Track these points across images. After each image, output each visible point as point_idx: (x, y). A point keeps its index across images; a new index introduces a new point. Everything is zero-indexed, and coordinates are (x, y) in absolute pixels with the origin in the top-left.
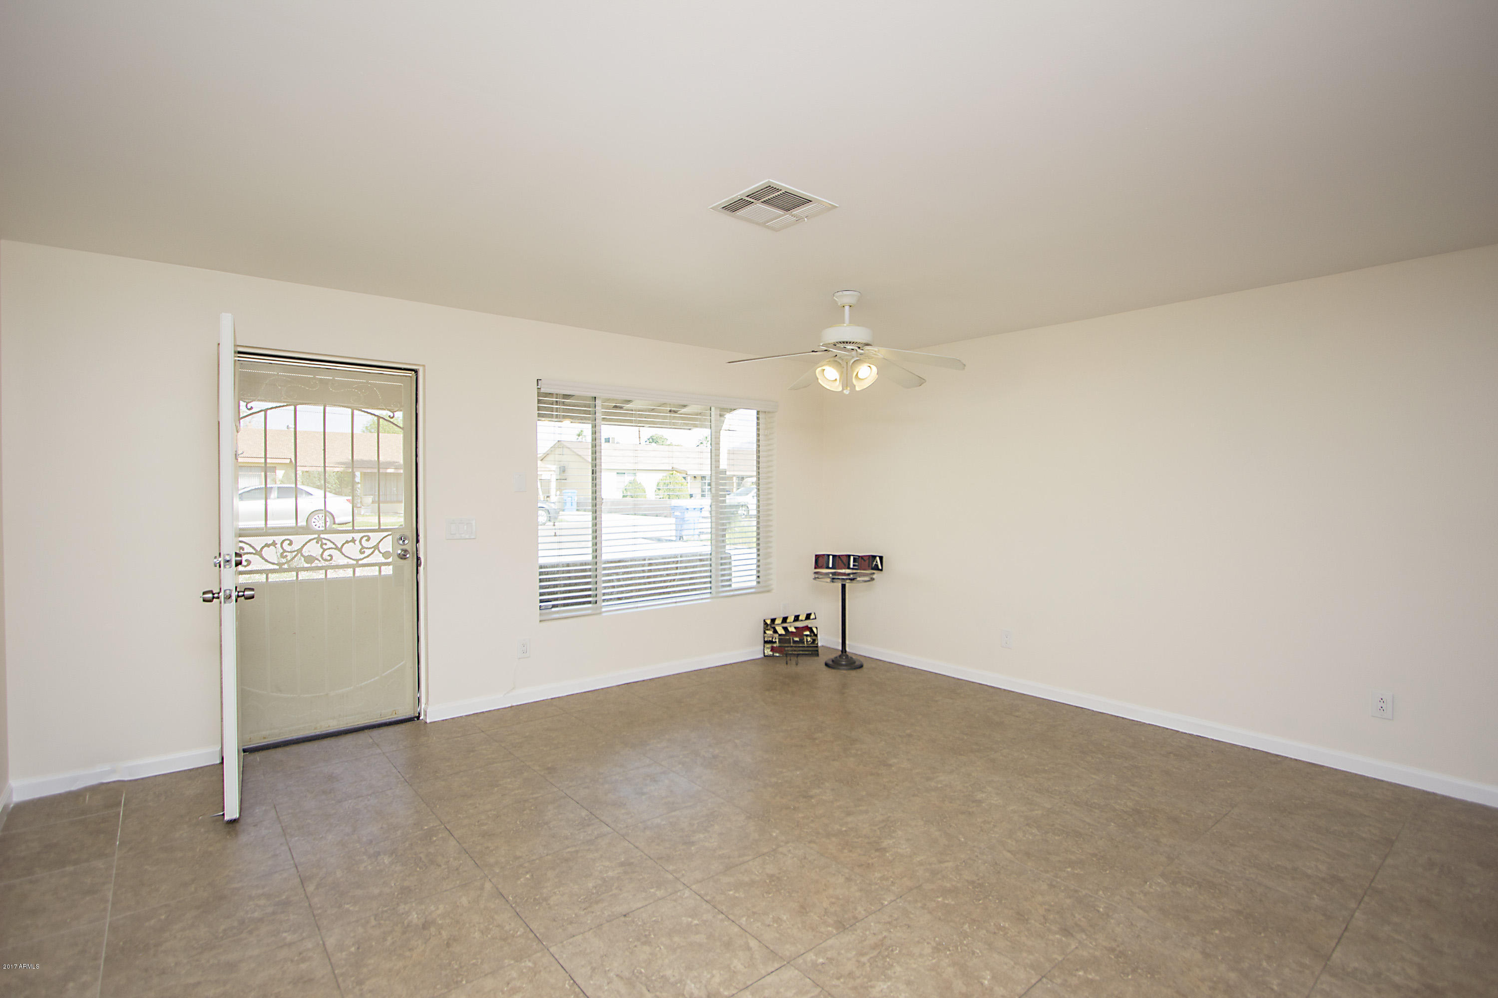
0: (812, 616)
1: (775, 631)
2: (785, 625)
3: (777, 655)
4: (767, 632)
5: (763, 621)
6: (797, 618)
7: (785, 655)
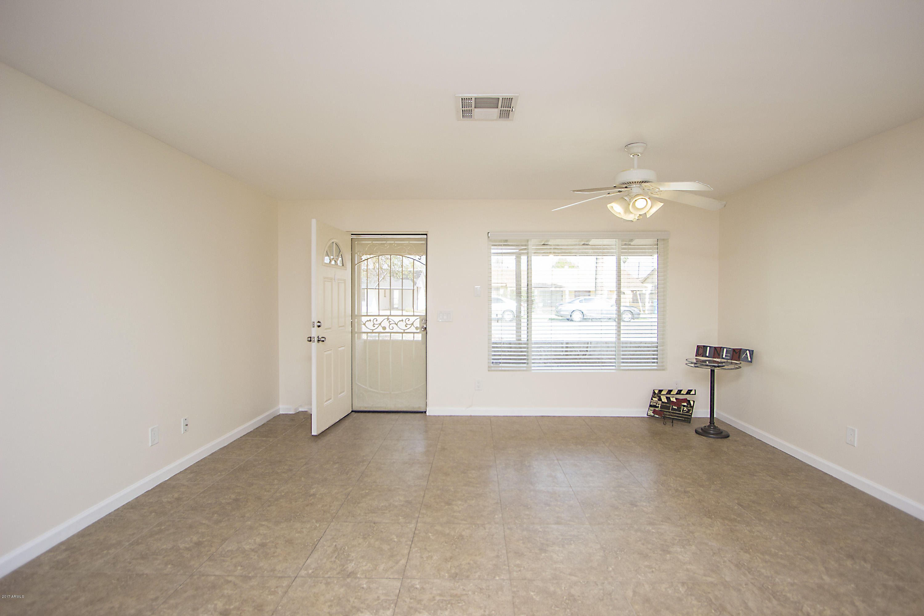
0: (693, 392)
1: (660, 399)
2: (668, 396)
3: (657, 416)
4: (654, 399)
5: (652, 392)
6: (679, 392)
7: (663, 417)
